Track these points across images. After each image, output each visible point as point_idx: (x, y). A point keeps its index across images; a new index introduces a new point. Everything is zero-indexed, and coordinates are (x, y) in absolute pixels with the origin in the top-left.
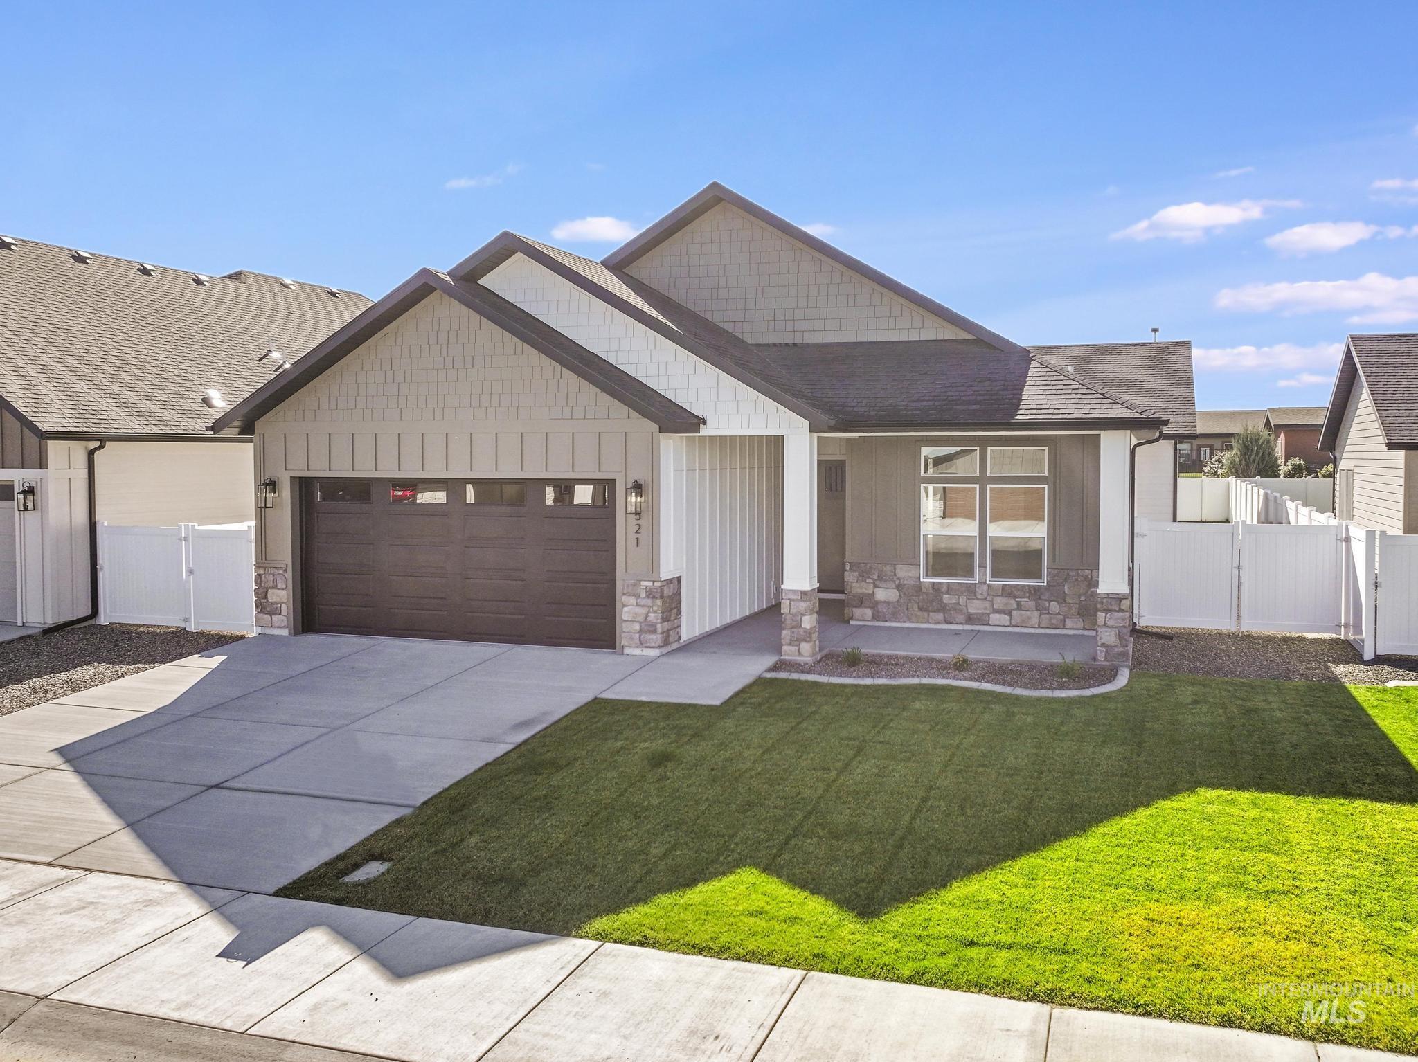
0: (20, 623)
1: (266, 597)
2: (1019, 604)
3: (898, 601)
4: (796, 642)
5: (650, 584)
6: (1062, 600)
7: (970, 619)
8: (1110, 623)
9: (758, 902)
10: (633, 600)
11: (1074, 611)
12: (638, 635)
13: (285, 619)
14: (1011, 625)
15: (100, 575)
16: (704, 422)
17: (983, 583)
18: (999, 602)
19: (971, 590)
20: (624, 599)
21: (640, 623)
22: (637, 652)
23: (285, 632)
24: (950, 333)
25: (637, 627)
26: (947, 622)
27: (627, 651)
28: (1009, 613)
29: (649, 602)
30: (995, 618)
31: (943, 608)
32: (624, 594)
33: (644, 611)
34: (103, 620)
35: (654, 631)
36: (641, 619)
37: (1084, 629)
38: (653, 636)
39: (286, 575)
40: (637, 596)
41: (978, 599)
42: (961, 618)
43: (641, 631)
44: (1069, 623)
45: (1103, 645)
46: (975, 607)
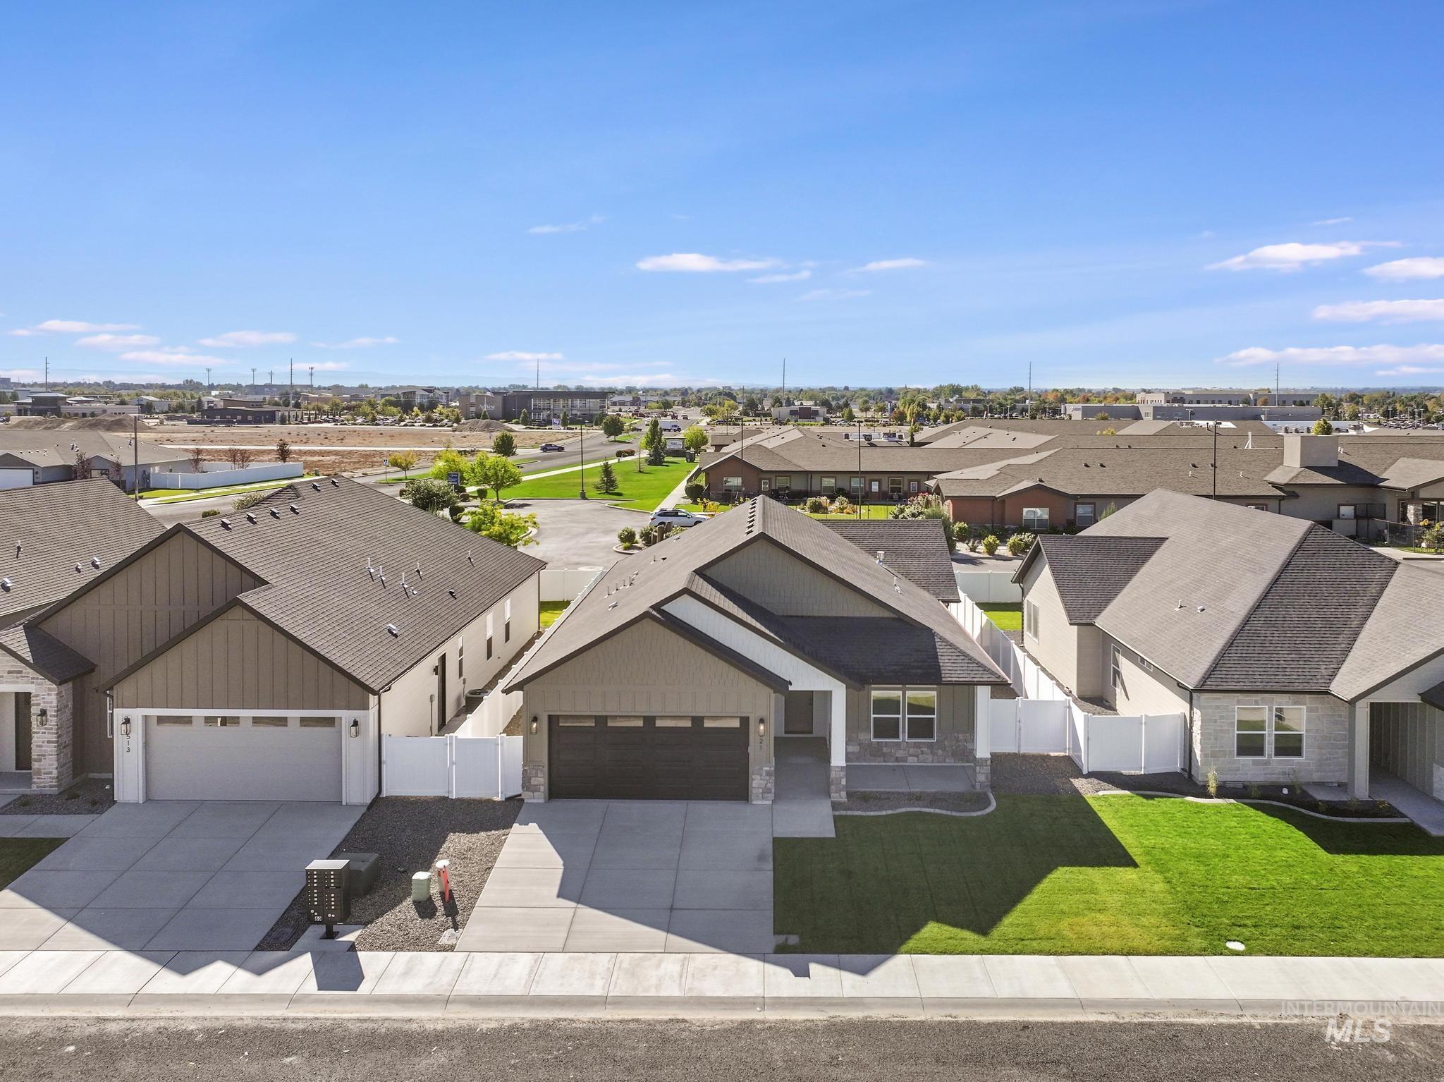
0: (344, 803)
1: (529, 782)
2: (922, 751)
3: (859, 752)
4: (838, 791)
5: (769, 768)
6: (944, 749)
7: (897, 760)
8: (983, 772)
9: (948, 935)
10: (759, 777)
11: (950, 754)
12: (761, 795)
13: (542, 794)
14: (918, 762)
15: (384, 767)
16: (791, 684)
17: (904, 741)
18: (912, 751)
19: (898, 745)
20: (753, 777)
21: (763, 789)
22: (760, 802)
23: (542, 801)
24: (887, 614)
25: (761, 791)
26: (885, 761)
27: (754, 802)
28: (917, 756)
29: (768, 778)
30: (910, 759)
31: (884, 755)
32: (753, 774)
33: (765, 782)
34: (384, 794)
35: (771, 792)
36: (763, 787)
37: (955, 762)
38: (770, 795)
39: (544, 769)
40: (761, 775)
41: (901, 749)
42: (893, 759)
43: (763, 793)
44: (947, 760)
45: (979, 782)
46: (900, 754)
